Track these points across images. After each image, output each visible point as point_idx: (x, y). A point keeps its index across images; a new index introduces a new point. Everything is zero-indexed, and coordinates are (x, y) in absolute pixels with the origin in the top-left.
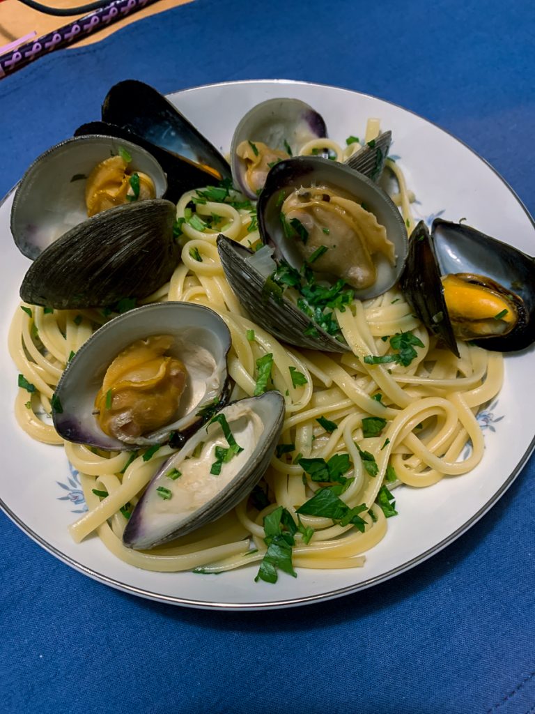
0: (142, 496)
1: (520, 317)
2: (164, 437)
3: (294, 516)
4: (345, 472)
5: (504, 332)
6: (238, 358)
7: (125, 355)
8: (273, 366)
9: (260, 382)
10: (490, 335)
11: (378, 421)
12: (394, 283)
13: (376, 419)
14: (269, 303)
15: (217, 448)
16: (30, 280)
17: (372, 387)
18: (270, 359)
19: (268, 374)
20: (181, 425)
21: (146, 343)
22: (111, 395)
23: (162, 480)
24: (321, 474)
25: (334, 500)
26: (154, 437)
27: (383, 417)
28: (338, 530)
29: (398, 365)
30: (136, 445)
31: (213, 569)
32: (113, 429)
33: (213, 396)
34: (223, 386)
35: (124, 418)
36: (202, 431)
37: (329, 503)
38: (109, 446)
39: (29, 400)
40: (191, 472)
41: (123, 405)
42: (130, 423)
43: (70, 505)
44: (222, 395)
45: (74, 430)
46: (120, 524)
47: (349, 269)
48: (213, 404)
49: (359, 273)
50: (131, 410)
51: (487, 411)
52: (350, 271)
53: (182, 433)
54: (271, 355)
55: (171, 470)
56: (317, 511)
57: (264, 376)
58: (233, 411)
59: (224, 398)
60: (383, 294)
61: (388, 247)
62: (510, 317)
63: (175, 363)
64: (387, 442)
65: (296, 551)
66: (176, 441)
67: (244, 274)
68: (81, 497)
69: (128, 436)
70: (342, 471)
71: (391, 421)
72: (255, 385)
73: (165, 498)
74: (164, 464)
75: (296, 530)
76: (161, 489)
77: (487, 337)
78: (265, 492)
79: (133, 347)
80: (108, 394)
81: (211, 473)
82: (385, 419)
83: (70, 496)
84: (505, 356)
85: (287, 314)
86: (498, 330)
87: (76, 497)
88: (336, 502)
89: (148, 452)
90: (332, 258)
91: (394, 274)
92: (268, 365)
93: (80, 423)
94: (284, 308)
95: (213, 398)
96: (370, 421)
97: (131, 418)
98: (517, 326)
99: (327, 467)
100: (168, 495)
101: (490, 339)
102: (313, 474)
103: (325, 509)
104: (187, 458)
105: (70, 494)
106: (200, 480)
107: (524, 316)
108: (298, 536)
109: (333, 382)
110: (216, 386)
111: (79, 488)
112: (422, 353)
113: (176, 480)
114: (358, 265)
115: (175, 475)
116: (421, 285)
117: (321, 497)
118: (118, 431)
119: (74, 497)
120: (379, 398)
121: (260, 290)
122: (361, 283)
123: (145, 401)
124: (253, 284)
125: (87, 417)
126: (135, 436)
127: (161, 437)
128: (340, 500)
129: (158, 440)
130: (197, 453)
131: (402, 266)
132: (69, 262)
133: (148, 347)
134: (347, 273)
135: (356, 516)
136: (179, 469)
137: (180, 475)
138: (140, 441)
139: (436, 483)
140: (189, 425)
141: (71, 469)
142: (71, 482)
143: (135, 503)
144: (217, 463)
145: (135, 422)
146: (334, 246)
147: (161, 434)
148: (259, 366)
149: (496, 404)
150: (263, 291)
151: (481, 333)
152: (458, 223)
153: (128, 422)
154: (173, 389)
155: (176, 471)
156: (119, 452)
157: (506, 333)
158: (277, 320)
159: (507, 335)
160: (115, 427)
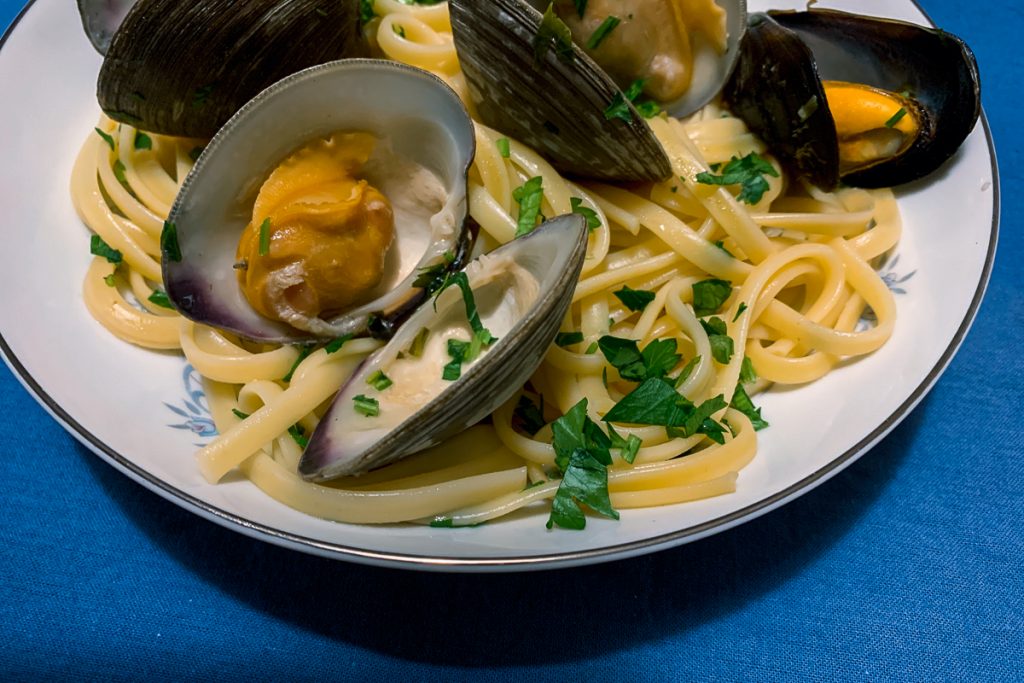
0: (325, 412)
1: (924, 123)
2: (358, 326)
3: (603, 426)
4: (672, 369)
5: (899, 151)
6: (482, 185)
7: (292, 166)
8: (542, 198)
9: (524, 221)
10: (873, 161)
11: (719, 286)
12: (719, 87)
13: (716, 281)
14: (546, 65)
15: (450, 342)
16: (119, 53)
17: (707, 227)
18: (537, 187)
19: (536, 210)
20: (388, 302)
21: (330, 144)
22: (267, 231)
23: (361, 386)
24: (635, 367)
25: (668, 393)
26: (341, 323)
27: (727, 279)
28: (680, 445)
29: (742, 202)
30: (307, 334)
31: (468, 517)
32: (271, 295)
33: (444, 248)
34: (459, 231)
35: (290, 275)
36: (426, 310)
37: (660, 399)
38: (262, 335)
39: (112, 273)
40: (408, 380)
41: (289, 251)
42: (300, 284)
43: (192, 437)
44: (458, 249)
45: (198, 298)
46: (292, 452)
47: (653, 59)
48: (442, 266)
49: (667, 66)
50: (304, 262)
51: (885, 270)
52: (653, 62)
53: (387, 318)
54: (539, 180)
55: (376, 374)
56: (639, 415)
57: (530, 212)
58: (482, 266)
59: (461, 253)
60: (702, 108)
61: (716, 17)
62: (908, 124)
63: (373, 193)
64: (742, 308)
65: (615, 476)
66: (380, 329)
67: (503, 14)
68: (209, 428)
69: (297, 312)
70: (667, 367)
71: (738, 288)
72: (515, 226)
73: (369, 414)
74: (361, 365)
75: (608, 443)
76: (360, 398)
77: (869, 167)
78: (539, 408)
79: (306, 150)
80: (263, 228)
81: (444, 378)
82: (730, 282)
83: (189, 425)
84: (898, 193)
85: (578, 80)
86: (889, 148)
87: (201, 427)
88: (672, 396)
89: (332, 343)
90: (627, 36)
91: (721, 71)
92: (534, 195)
93: (211, 286)
94: (573, 69)
95: (443, 252)
96: (706, 285)
97: (302, 276)
98: (919, 137)
99: (641, 359)
100: (374, 408)
101: (875, 167)
102: (622, 368)
103: (653, 410)
104: (400, 356)
105: (189, 422)
106: (426, 390)
107: (928, 122)
108: (615, 454)
109: (641, 226)
110: (448, 230)
111: (204, 415)
112: (775, 185)
113: (384, 391)
114: (667, 52)
115: (382, 382)
116: (773, 69)
117: (646, 390)
118: (278, 301)
119: (196, 426)
120: (720, 245)
121: (531, 39)
122: (670, 87)
123: (328, 246)
124: (519, 30)
125: (223, 278)
126: (309, 315)
127: (352, 323)
128: (677, 394)
129: (348, 329)
130: (417, 348)
131: (735, 51)
132: (193, 15)
133: (332, 153)
134: (650, 65)
135: (708, 418)
136: (388, 375)
137: (389, 383)
138: (317, 326)
139: (820, 378)
140: (400, 304)
141: (188, 386)
142: (189, 405)
143: (315, 423)
144: (453, 363)
145: (309, 285)
146: (631, 16)
147: (353, 318)
148: (519, 198)
149: (896, 260)
150: (538, 39)
151: (861, 160)
152: (805, 9)
153: (297, 282)
154: (372, 234)
155: (382, 377)
156: (278, 346)
157: (904, 151)
158: (556, 102)
159: (903, 156)
160: (276, 289)
